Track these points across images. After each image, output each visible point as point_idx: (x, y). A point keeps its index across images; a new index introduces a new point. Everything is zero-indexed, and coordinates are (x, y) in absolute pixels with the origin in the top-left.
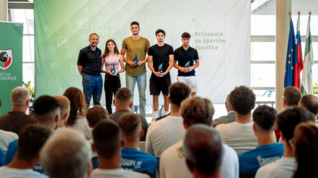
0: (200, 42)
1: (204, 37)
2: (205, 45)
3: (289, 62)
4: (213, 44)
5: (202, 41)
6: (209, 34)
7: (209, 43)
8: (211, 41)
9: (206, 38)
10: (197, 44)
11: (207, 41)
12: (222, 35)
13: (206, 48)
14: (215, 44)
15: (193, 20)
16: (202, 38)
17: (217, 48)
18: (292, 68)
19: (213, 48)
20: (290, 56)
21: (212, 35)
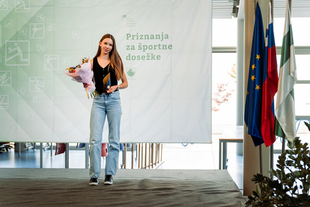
0: (133, 48)
1: (139, 41)
2: (141, 53)
3: (253, 78)
4: (153, 51)
5: (137, 47)
6: (147, 37)
7: (148, 51)
8: (150, 47)
9: (144, 42)
10: (130, 51)
11: (145, 48)
12: (167, 37)
13: (143, 57)
14: (156, 52)
15: (124, 16)
16: (136, 43)
17: (158, 57)
18: (258, 87)
19: (153, 58)
20: (253, 67)
21: (152, 37)
